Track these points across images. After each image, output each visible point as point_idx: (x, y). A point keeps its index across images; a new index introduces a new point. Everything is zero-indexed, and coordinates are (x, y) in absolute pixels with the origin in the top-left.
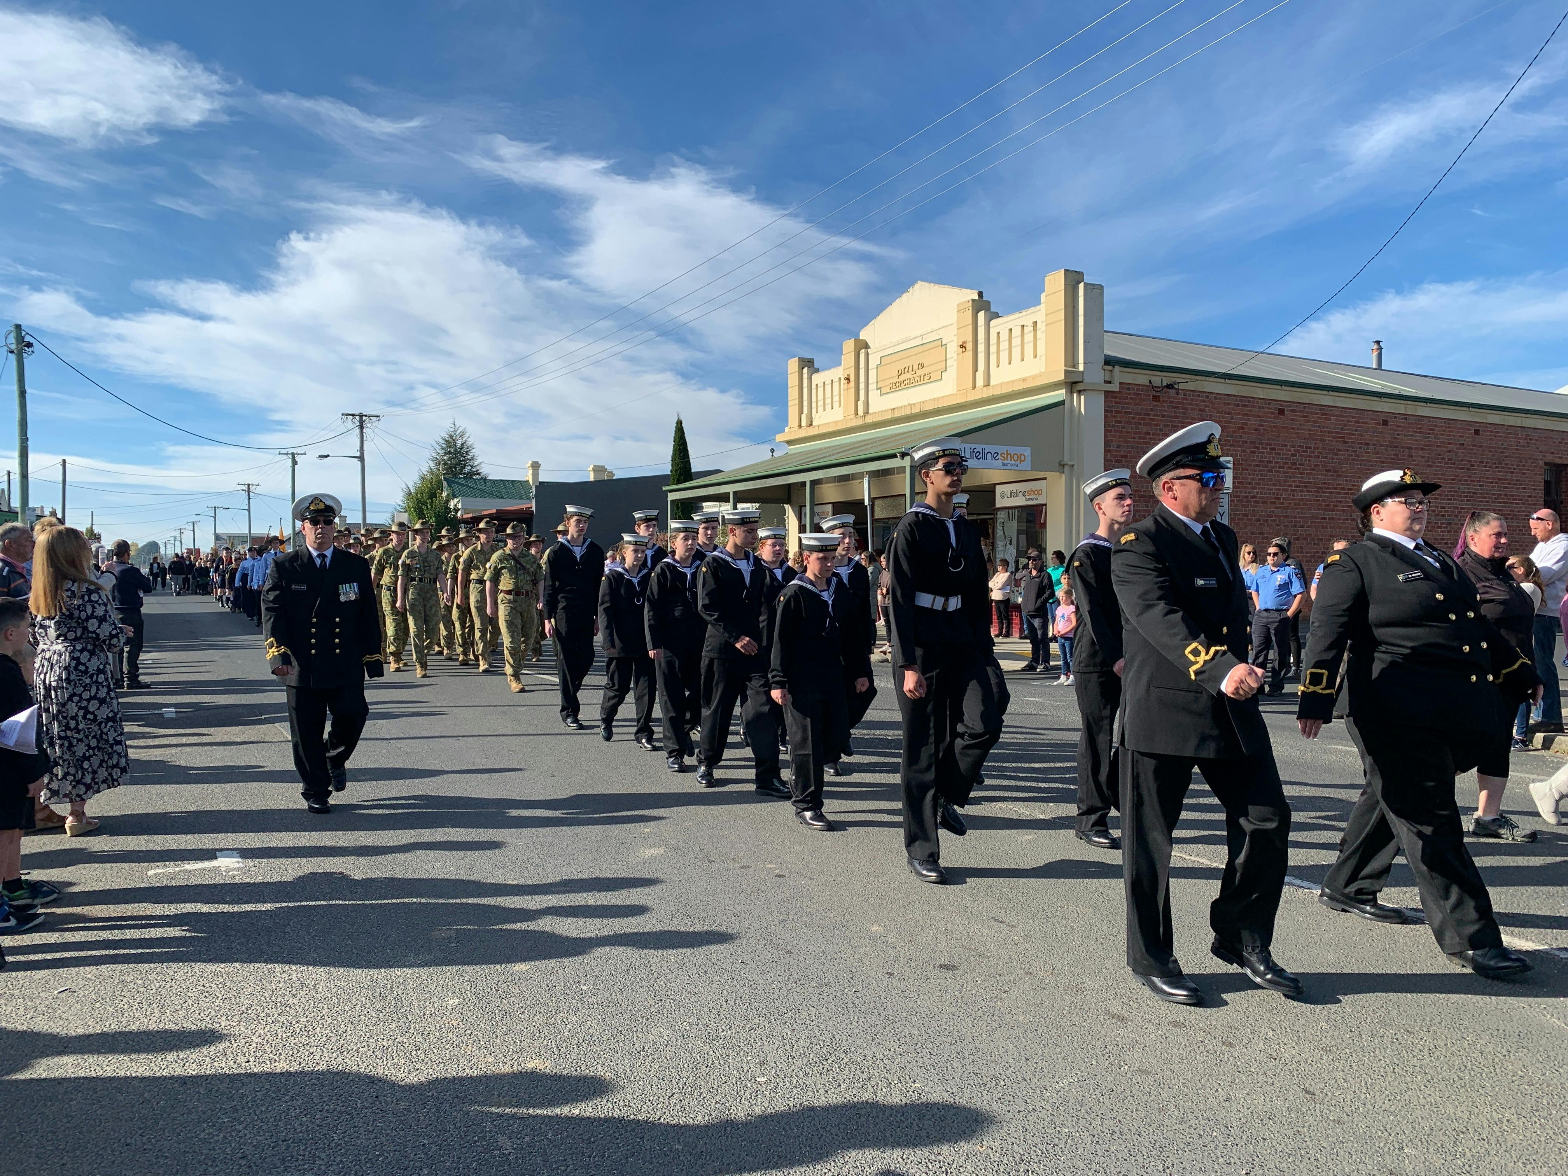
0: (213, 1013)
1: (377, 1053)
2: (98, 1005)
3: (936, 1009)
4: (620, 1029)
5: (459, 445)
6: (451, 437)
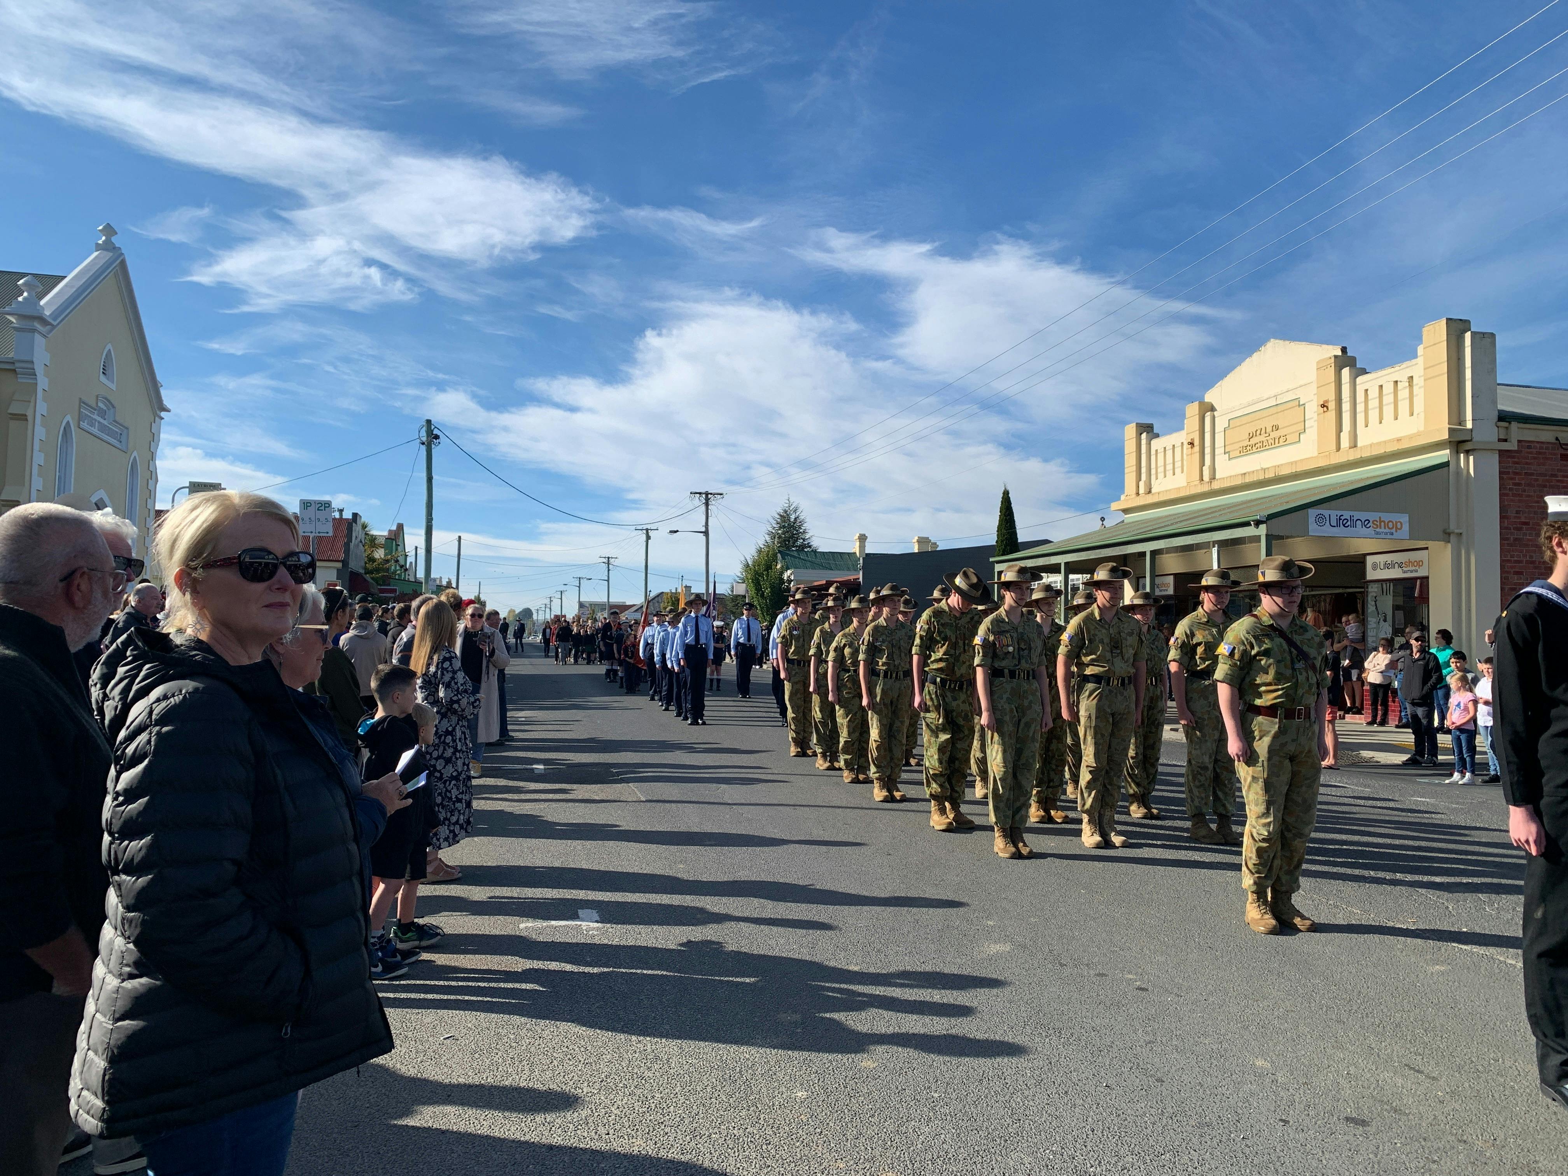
0: (576, 1078)
1: (729, 1142)
2: (477, 1056)
4: (976, 1148)
5: (792, 520)
6: (786, 512)
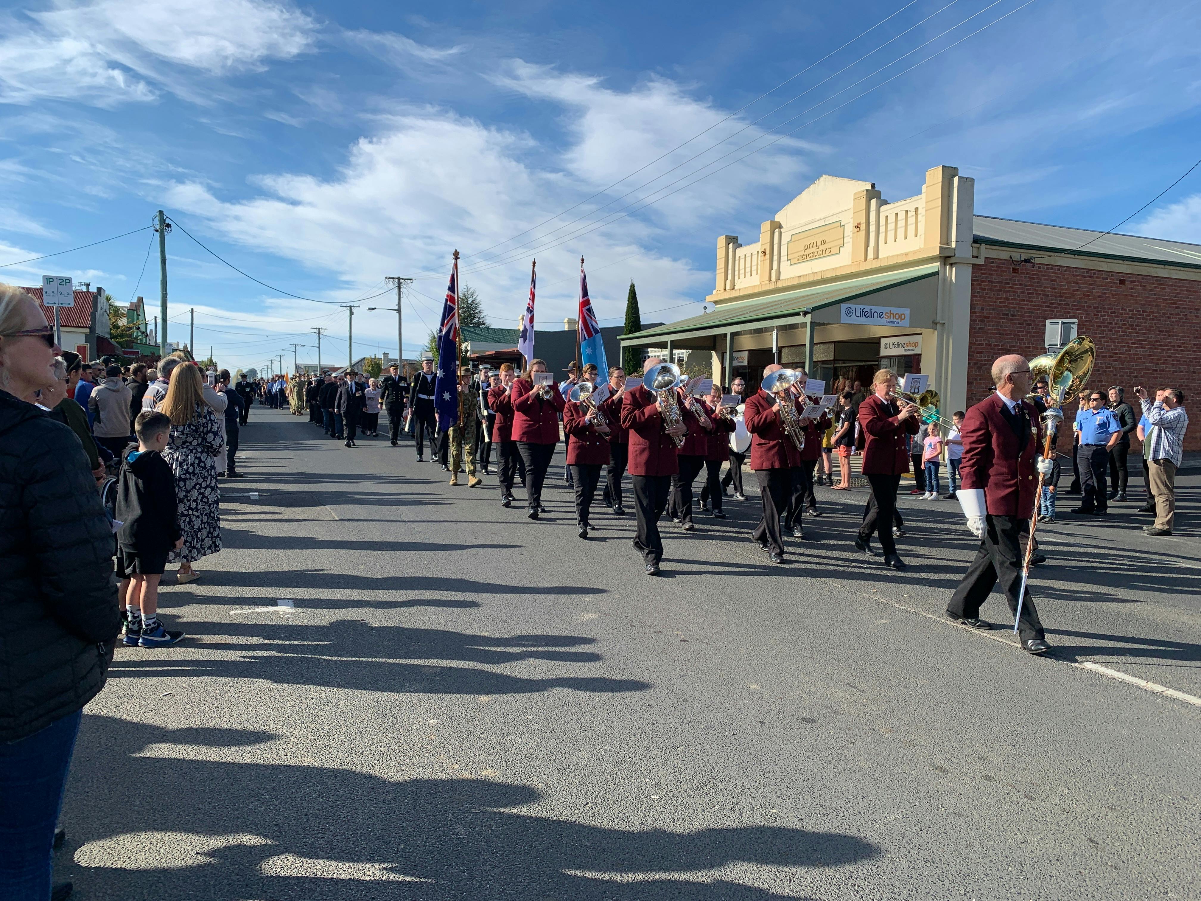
0: (265, 718)
2: (188, 706)
3: (795, 753)
4: (553, 750)
5: (470, 302)
6: (466, 295)
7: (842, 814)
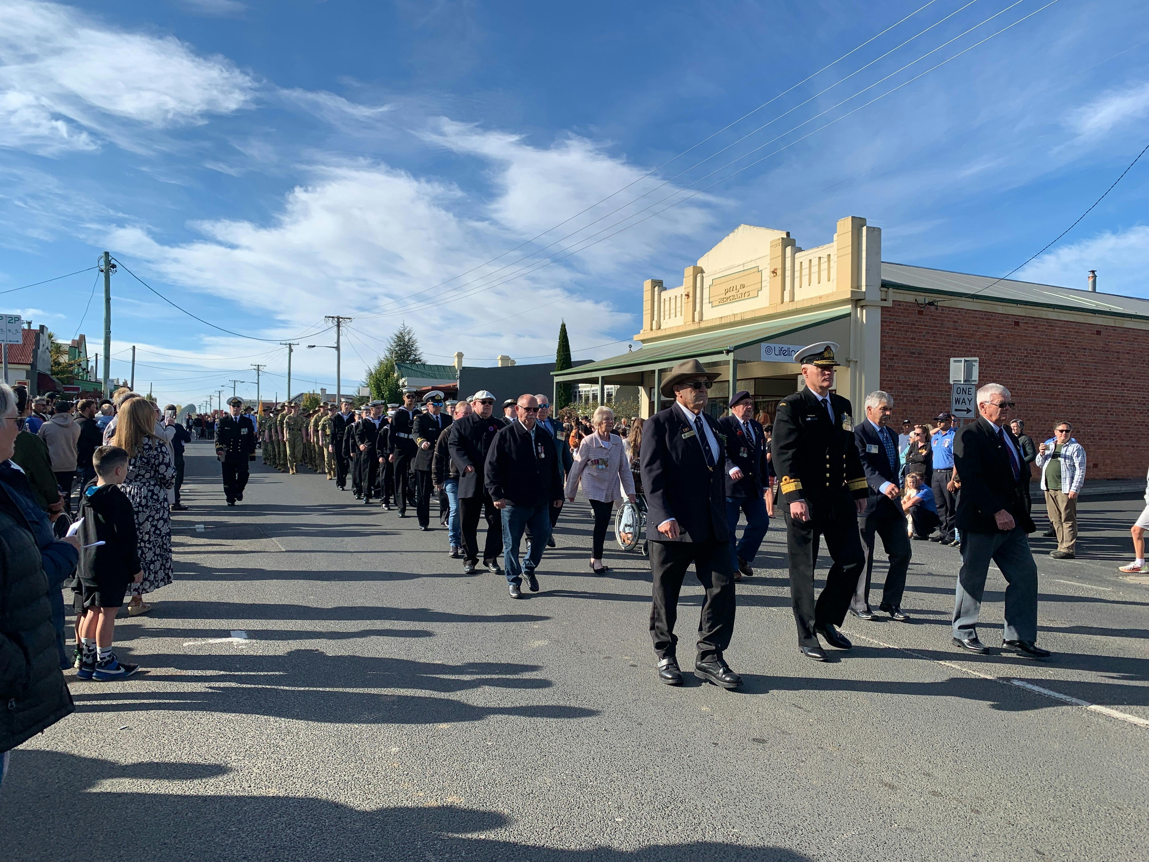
0: (226, 750)
1: (340, 785)
2: (147, 740)
3: (750, 773)
5: (406, 340)
6: (401, 334)
7: (800, 832)
